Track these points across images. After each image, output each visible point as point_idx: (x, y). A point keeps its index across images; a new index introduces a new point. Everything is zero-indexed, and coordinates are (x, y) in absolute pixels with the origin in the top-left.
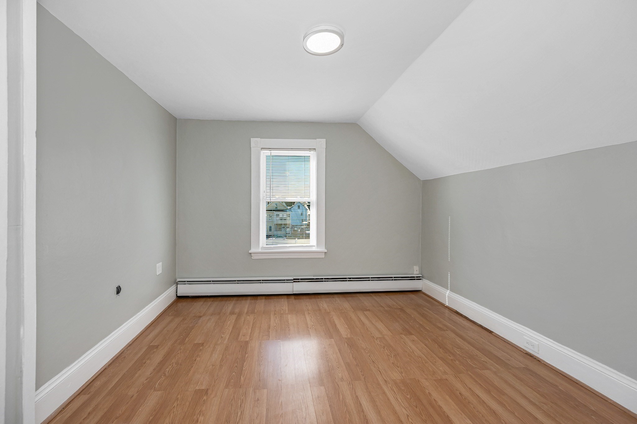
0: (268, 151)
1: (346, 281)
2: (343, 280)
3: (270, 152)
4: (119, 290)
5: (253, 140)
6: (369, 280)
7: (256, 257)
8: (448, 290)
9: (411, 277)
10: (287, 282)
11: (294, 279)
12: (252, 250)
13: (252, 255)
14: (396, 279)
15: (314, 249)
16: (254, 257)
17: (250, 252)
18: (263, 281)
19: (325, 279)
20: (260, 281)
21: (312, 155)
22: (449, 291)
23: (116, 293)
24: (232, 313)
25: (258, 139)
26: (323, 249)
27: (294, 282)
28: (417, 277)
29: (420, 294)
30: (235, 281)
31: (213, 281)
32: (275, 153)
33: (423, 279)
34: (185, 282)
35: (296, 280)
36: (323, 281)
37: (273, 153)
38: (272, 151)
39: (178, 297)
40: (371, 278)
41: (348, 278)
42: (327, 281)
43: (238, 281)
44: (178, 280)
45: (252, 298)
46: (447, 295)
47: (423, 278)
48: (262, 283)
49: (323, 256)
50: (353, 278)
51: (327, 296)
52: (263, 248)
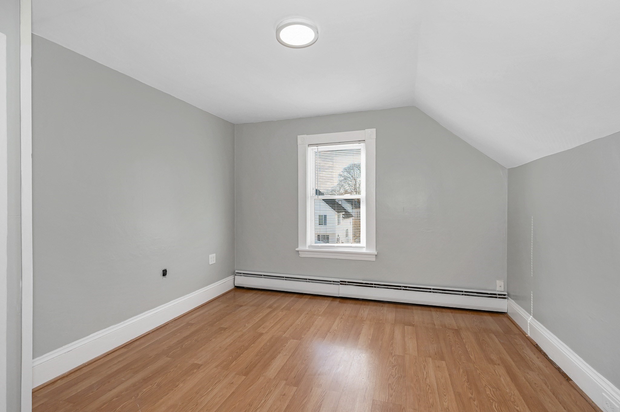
0: (316, 147)
1: (401, 289)
2: (397, 287)
3: (317, 147)
4: (165, 273)
5: (299, 137)
6: (430, 292)
7: (303, 255)
8: (531, 315)
9: (491, 294)
10: (333, 284)
11: (341, 281)
12: (300, 248)
13: (300, 253)
14: (468, 294)
15: (364, 251)
16: (302, 255)
17: (297, 249)
18: (309, 280)
19: (375, 284)
20: (307, 279)
21: (361, 146)
22: (531, 317)
23: (162, 275)
24: (270, 307)
25: (305, 136)
26: (374, 252)
27: (341, 284)
28: (499, 295)
29: (501, 317)
30: (283, 277)
31: (264, 275)
32: (322, 148)
33: (509, 298)
34: (241, 274)
35: (342, 283)
36: (372, 287)
37: (320, 148)
38: (319, 147)
39: (236, 287)
40: (433, 289)
41: (403, 286)
42: (378, 287)
43: (286, 277)
44: (236, 271)
45: (298, 296)
46: (528, 322)
47: (509, 296)
48: (309, 282)
49: (374, 259)
50: (409, 287)
51: (376, 303)
52: (310, 246)
